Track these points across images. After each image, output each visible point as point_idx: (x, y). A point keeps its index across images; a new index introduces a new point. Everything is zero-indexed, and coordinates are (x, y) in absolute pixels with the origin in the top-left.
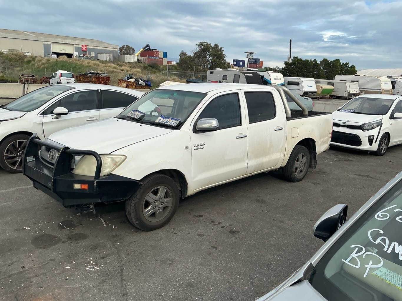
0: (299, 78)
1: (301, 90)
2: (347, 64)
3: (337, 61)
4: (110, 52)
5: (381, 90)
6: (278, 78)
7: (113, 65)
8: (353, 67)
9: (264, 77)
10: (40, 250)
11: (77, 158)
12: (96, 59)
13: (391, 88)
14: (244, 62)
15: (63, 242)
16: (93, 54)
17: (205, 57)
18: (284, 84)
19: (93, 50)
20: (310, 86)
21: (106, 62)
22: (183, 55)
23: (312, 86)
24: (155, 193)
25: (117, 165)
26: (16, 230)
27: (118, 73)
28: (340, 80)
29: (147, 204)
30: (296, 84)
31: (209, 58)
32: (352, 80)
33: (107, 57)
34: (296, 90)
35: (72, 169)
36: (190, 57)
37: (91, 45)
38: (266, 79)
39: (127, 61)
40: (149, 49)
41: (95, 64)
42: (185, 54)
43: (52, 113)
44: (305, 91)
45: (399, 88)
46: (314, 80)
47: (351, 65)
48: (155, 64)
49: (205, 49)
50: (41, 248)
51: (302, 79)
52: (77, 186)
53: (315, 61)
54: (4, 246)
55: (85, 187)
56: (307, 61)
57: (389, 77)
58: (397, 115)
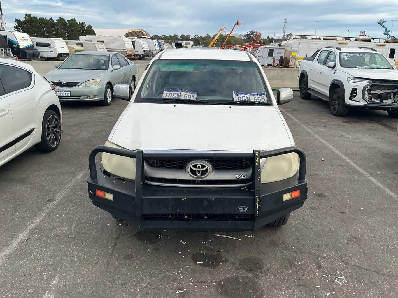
0: (50, 39)
1: (54, 52)
2: (83, 23)
3: (73, 20)
5: (126, 50)
6: (24, 38)
9: (7, 37)
13: (133, 47)
18: (33, 46)
20: (62, 47)
23: (64, 48)
28: (86, 41)
30: (47, 45)
32: (98, 40)
34: (48, 52)
38: (10, 40)
44: (59, 53)
45: (139, 47)
46: (64, 40)
47: (88, 25)
51: (53, 39)
53: (51, 19)
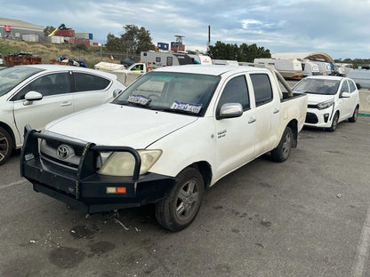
2: (263, 48)
3: (254, 45)
4: (36, 33)
5: (294, 71)
6: (206, 61)
7: (41, 46)
8: (268, 51)
9: (194, 59)
10: (66, 271)
11: (104, 155)
12: (21, 39)
13: (301, 69)
14: (167, 45)
15: (90, 256)
16: (18, 35)
17: (133, 40)
19: (18, 31)
21: (32, 43)
22: (110, 36)
24: (186, 189)
25: (153, 160)
26: (21, 245)
27: (49, 54)
28: (259, 63)
29: (179, 202)
31: (136, 40)
32: (269, 63)
33: (33, 38)
35: (98, 169)
36: (117, 39)
37: (14, 25)
38: (196, 62)
39: (53, 41)
40: (65, 28)
41: (22, 45)
42: (113, 36)
43: (23, 98)
47: (266, 49)
48: (83, 45)
49: (132, 31)
50: (66, 268)
52: (111, 190)
53: (236, 45)
54: (16, 270)
55: (122, 190)
56: (228, 45)
57: (299, 60)
58: (344, 94)
